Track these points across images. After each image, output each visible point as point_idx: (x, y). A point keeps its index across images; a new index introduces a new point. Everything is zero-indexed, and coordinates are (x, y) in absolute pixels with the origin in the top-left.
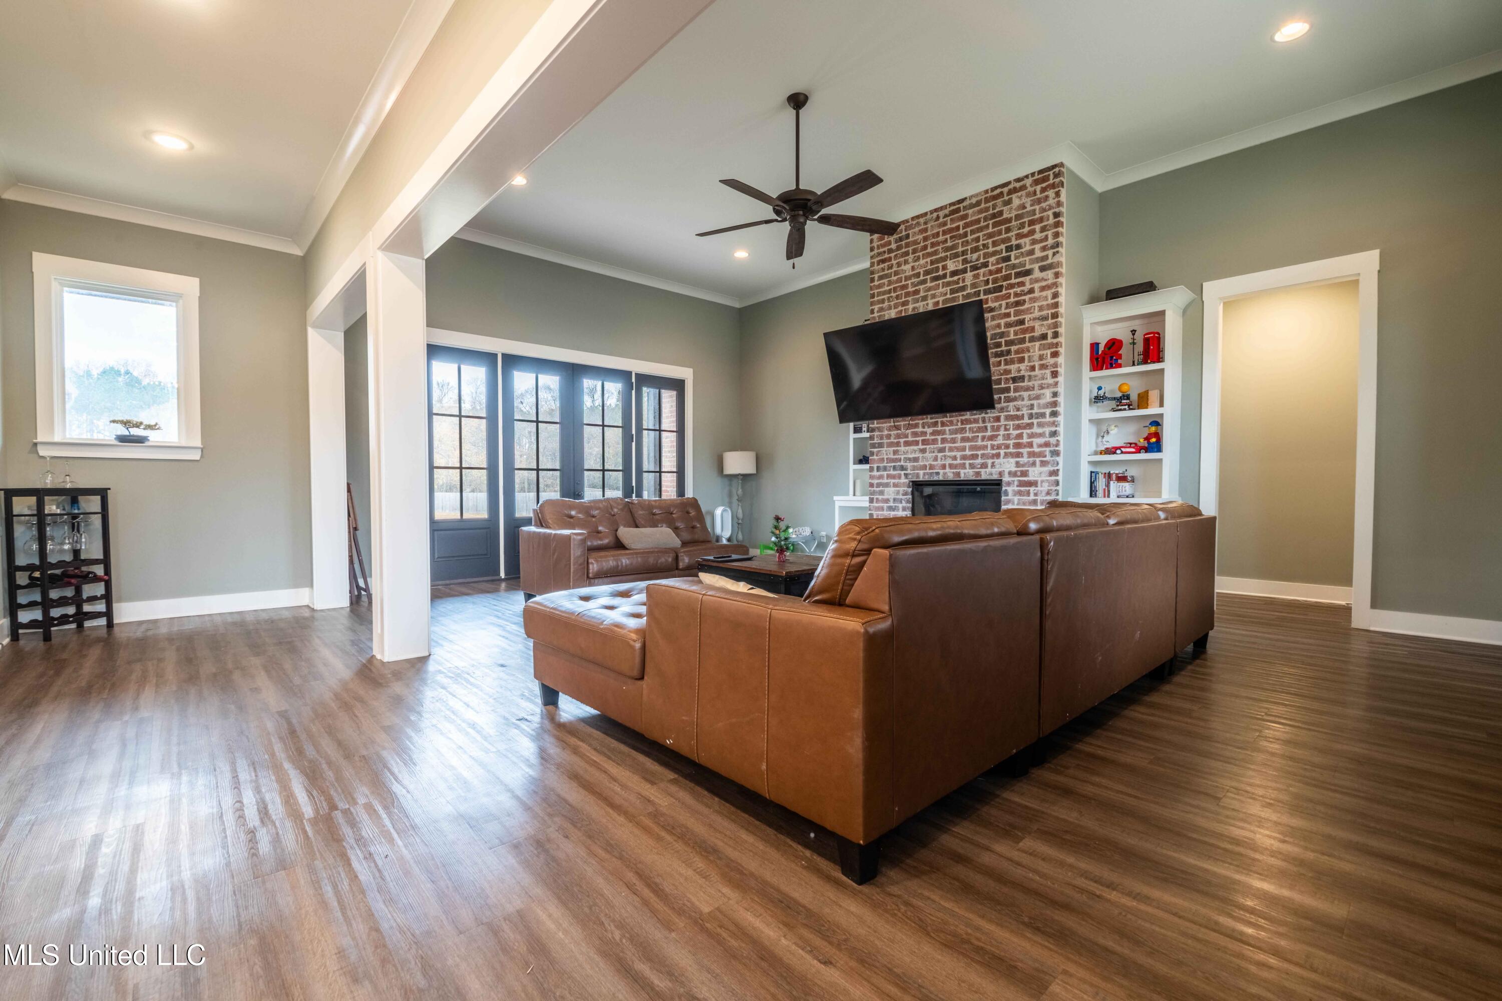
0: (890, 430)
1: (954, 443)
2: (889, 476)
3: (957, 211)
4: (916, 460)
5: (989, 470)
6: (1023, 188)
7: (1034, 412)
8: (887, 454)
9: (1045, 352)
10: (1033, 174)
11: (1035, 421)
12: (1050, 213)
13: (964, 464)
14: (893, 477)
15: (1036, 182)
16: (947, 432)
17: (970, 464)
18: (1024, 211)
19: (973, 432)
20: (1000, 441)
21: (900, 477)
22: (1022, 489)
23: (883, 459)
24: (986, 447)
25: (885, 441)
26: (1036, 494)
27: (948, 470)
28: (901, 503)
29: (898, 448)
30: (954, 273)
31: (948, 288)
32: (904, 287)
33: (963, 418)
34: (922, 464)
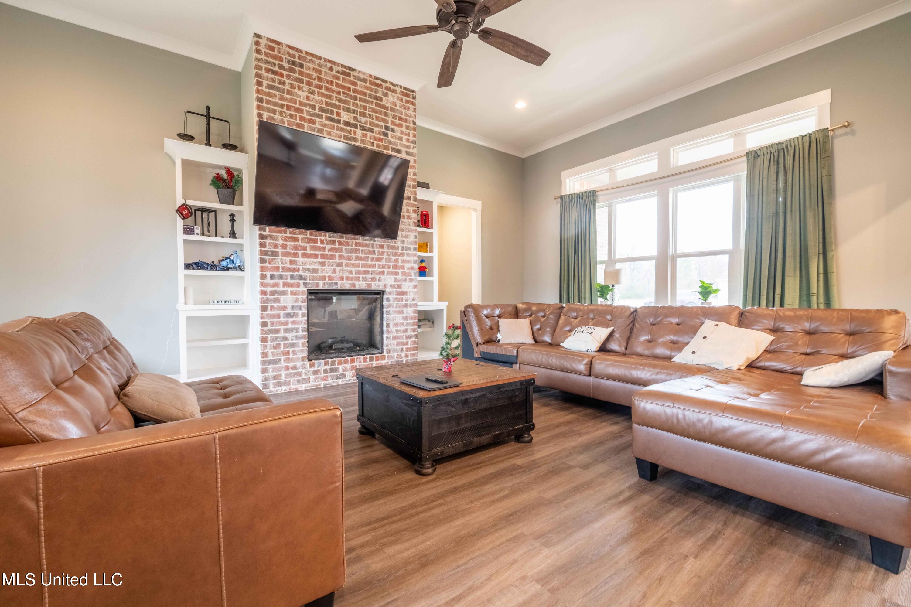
0: (285, 240)
1: (350, 260)
2: (285, 285)
3: (349, 75)
4: (315, 271)
5: (377, 283)
6: (394, 91)
7: (405, 245)
8: (282, 263)
9: (410, 208)
10: (401, 87)
11: (405, 252)
12: (411, 119)
13: (359, 277)
14: (292, 285)
15: (403, 94)
16: (344, 250)
17: (363, 278)
18: (396, 108)
19: (365, 254)
20: (383, 262)
21: (298, 286)
22: (399, 297)
23: (278, 268)
24: (374, 266)
25: (280, 250)
26: (406, 300)
27: (345, 281)
28: (300, 309)
29: (296, 259)
30: (347, 124)
31: (343, 133)
32: (297, 110)
33: (357, 241)
34: (321, 275)
